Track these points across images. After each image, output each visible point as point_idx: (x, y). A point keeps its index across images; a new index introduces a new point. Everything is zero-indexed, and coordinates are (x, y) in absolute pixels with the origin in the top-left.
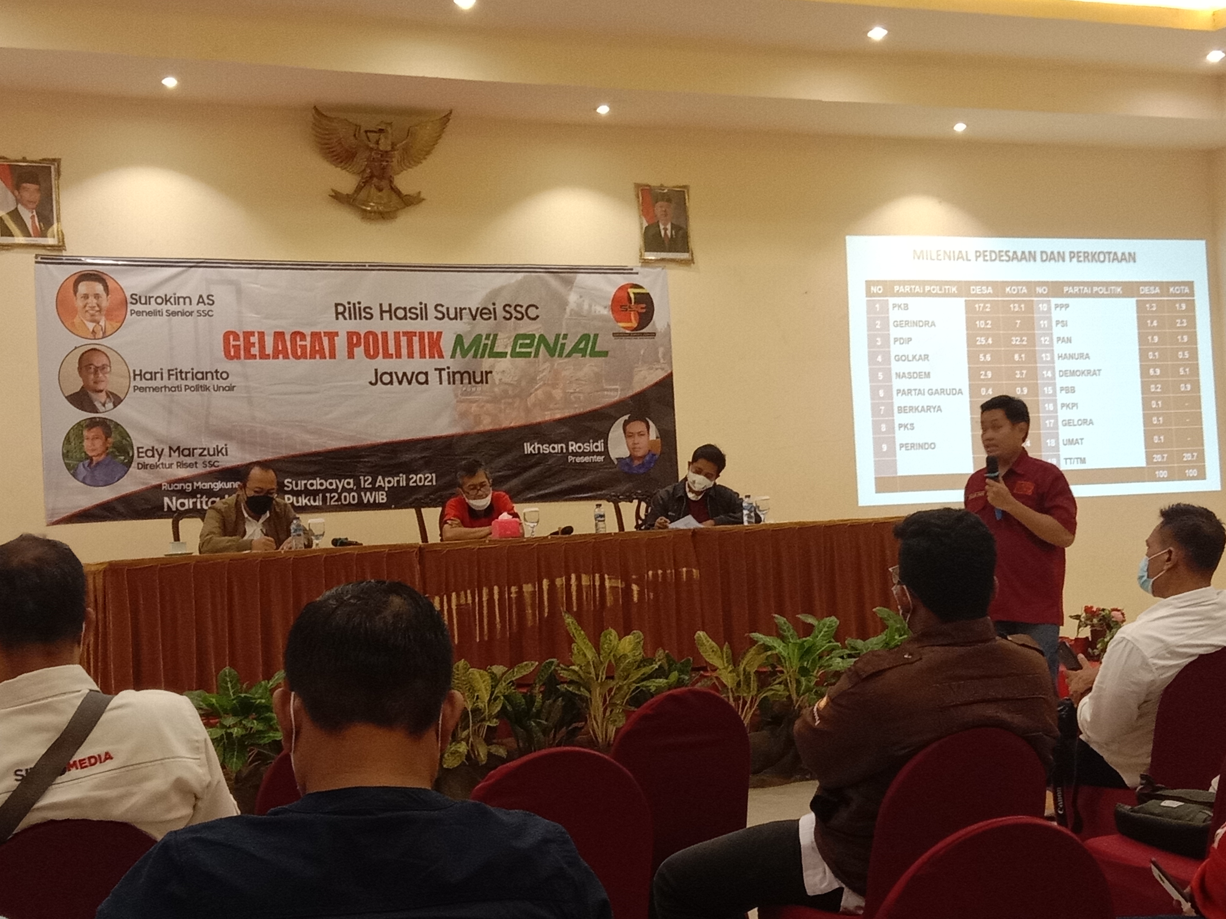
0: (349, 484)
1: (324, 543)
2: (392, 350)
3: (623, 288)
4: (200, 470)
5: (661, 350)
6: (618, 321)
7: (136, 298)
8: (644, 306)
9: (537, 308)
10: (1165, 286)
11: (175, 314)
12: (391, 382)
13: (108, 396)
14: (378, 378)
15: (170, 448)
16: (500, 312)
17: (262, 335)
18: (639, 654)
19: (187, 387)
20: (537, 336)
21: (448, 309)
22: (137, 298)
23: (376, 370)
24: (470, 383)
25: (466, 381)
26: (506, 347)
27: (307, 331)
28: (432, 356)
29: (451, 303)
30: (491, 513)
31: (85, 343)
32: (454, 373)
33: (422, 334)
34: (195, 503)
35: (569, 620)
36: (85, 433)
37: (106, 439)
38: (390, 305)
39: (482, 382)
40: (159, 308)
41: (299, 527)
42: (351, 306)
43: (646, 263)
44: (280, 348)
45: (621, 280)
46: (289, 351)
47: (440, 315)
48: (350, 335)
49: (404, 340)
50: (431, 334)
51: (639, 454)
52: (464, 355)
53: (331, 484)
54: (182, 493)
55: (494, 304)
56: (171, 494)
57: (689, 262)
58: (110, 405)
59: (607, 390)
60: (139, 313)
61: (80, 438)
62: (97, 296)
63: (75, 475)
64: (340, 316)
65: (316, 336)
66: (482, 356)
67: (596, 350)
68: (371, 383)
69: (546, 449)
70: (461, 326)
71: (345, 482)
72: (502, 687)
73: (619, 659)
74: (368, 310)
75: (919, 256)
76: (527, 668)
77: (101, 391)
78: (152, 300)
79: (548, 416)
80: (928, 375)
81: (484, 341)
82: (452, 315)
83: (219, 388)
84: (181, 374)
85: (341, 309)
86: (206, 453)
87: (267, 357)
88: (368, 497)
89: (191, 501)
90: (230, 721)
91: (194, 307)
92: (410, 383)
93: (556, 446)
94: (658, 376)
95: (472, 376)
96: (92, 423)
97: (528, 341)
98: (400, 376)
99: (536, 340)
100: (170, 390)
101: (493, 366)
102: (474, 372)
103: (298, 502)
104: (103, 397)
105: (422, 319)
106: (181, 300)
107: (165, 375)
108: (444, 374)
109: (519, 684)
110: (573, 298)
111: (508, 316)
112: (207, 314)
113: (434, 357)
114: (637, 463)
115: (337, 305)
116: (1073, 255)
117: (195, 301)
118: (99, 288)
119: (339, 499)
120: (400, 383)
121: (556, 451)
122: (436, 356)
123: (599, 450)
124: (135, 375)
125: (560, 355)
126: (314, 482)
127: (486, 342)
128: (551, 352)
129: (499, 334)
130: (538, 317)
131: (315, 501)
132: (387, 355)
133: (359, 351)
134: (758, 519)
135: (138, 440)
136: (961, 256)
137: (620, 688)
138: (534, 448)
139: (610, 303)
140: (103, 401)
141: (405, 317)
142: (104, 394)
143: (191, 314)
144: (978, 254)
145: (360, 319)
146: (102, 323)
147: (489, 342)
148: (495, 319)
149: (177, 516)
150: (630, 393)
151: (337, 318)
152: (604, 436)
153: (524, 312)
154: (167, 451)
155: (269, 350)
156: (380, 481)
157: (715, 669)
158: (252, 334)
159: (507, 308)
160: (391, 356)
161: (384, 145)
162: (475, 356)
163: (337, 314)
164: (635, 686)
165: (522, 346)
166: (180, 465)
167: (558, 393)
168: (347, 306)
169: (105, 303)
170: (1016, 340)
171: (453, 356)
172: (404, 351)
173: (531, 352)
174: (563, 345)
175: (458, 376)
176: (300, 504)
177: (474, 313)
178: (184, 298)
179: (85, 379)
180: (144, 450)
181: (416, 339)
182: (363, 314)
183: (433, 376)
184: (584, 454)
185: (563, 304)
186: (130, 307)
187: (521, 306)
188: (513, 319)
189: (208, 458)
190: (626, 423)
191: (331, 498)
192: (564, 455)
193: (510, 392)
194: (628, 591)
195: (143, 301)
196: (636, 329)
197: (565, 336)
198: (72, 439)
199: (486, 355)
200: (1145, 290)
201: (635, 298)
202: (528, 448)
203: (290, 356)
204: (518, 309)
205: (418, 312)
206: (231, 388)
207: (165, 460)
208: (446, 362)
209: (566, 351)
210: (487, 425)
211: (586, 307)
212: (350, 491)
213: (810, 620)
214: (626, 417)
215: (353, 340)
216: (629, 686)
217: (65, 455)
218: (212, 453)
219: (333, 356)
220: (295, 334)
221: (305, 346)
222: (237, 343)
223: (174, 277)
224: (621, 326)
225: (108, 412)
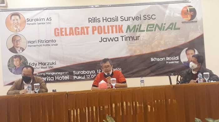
2: (106, 31)
3: (185, 7)
4: (48, 69)
5: (199, 26)
6: (183, 18)
7: (28, 20)
8: (193, 12)
9: (155, 15)
11: (40, 24)
12: (106, 41)
13: (21, 49)
14: (102, 40)
15: (39, 63)
17: (66, 29)
19: (44, 45)
20: (155, 24)
21: (125, 18)
22: (29, 20)
23: (101, 37)
24: (132, 40)
25: (131, 39)
26: (145, 28)
27: (80, 27)
28: (119, 32)
29: (126, 16)
31: (13, 34)
32: (127, 37)
33: (116, 26)
34: (46, 79)
36: (14, 59)
37: (20, 61)
38: (106, 17)
39: (136, 39)
40: (35, 22)
42: (94, 18)
44: (71, 32)
46: (74, 33)
47: (122, 20)
48: (93, 27)
49: (110, 28)
50: (119, 26)
52: (130, 31)
55: (140, 15)
58: (21, 51)
59: (180, 40)
61: (13, 61)
62: (17, 20)
63: (11, 71)
64: (90, 22)
65: (82, 28)
66: (136, 32)
67: (176, 28)
68: (100, 41)
69: (158, 60)
77: (19, 47)
78: (33, 20)
79: (159, 49)
81: (137, 27)
82: (126, 19)
83: (53, 45)
84: (42, 41)
85: (90, 20)
86: (49, 64)
87: (68, 35)
91: (46, 21)
92: (112, 41)
93: (162, 59)
94: (198, 35)
95: (133, 38)
96: (16, 57)
97: (152, 26)
98: (109, 39)
99: (155, 26)
100: (39, 46)
101: (140, 34)
102: (134, 37)
104: (19, 49)
105: (116, 21)
106: (42, 19)
107: (37, 42)
108: (124, 38)
111: (145, 19)
112: (49, 23)
113: (120, 33)
115: (89, 18)
117: (46, 20)
118: (18, 17)
120: (109, 41)
123: (177, 59)
124: (28, 42)
125: (163, 30)
127: (138, 27)
128: (160, 29)
129: (142, 24)
130: (155, 18)
131: (83, 77)
132: (105, 33)
133: (96, 32)
138: (154, 60)
139: (181, 12)
140: (19, 50)
141: (111, 21)
142: (19, 48)
143: (45, 23)
145: (96, 22)
146: (19, 28)
147: (139, 27)
148: (141, 20)
150: (188, 41)
153: (151, 17)
154: (38, 64)
155: (68, 33)
158: (63, 28)
159: (145, 16)
160: (106, 33)
163: (89, 21)
166: (42, 68)
167: (162, 42)
168: (92, 19)
169: (19, 22)
171: (127, 32)
172: (110, 31)
173: (153, 30)
174: (164, 27)
175: (128, 38)
176: (78, 78)
177: (134, 18)
178: (43, 19)
179: (14, 44)
180: (31, 64)
181: (114, 28)
182: (97, 21)
183: (120, 39)
184: (172, 61)
186: (27, 22)
187: (150, 15)
189: (50, 66)
190: (187, 50)
192: (164, 62)
193: (146, 42)
195: (31, 20)
196: (190, 20)
197: (165, 24)
198: (10, 61)
199: (138, 31)
201: (190, 10)
202: (152, 60)
203: (75, 34)
204: (149, 16)
205: (115, 19)
206: (57, 45)
207: (37, 66)
208: (124, 34)
209: (165, 29)
211: (172, 14)
214: (187, 49)
215: (94, 29)
217: (9, 66)
218: (51, 64)
219: (88, 34)
220: (76, 28)
221: (79, 31)
222: (58, 31)
223: (39, 13)
224: (185, 20)
225: (21, 53)
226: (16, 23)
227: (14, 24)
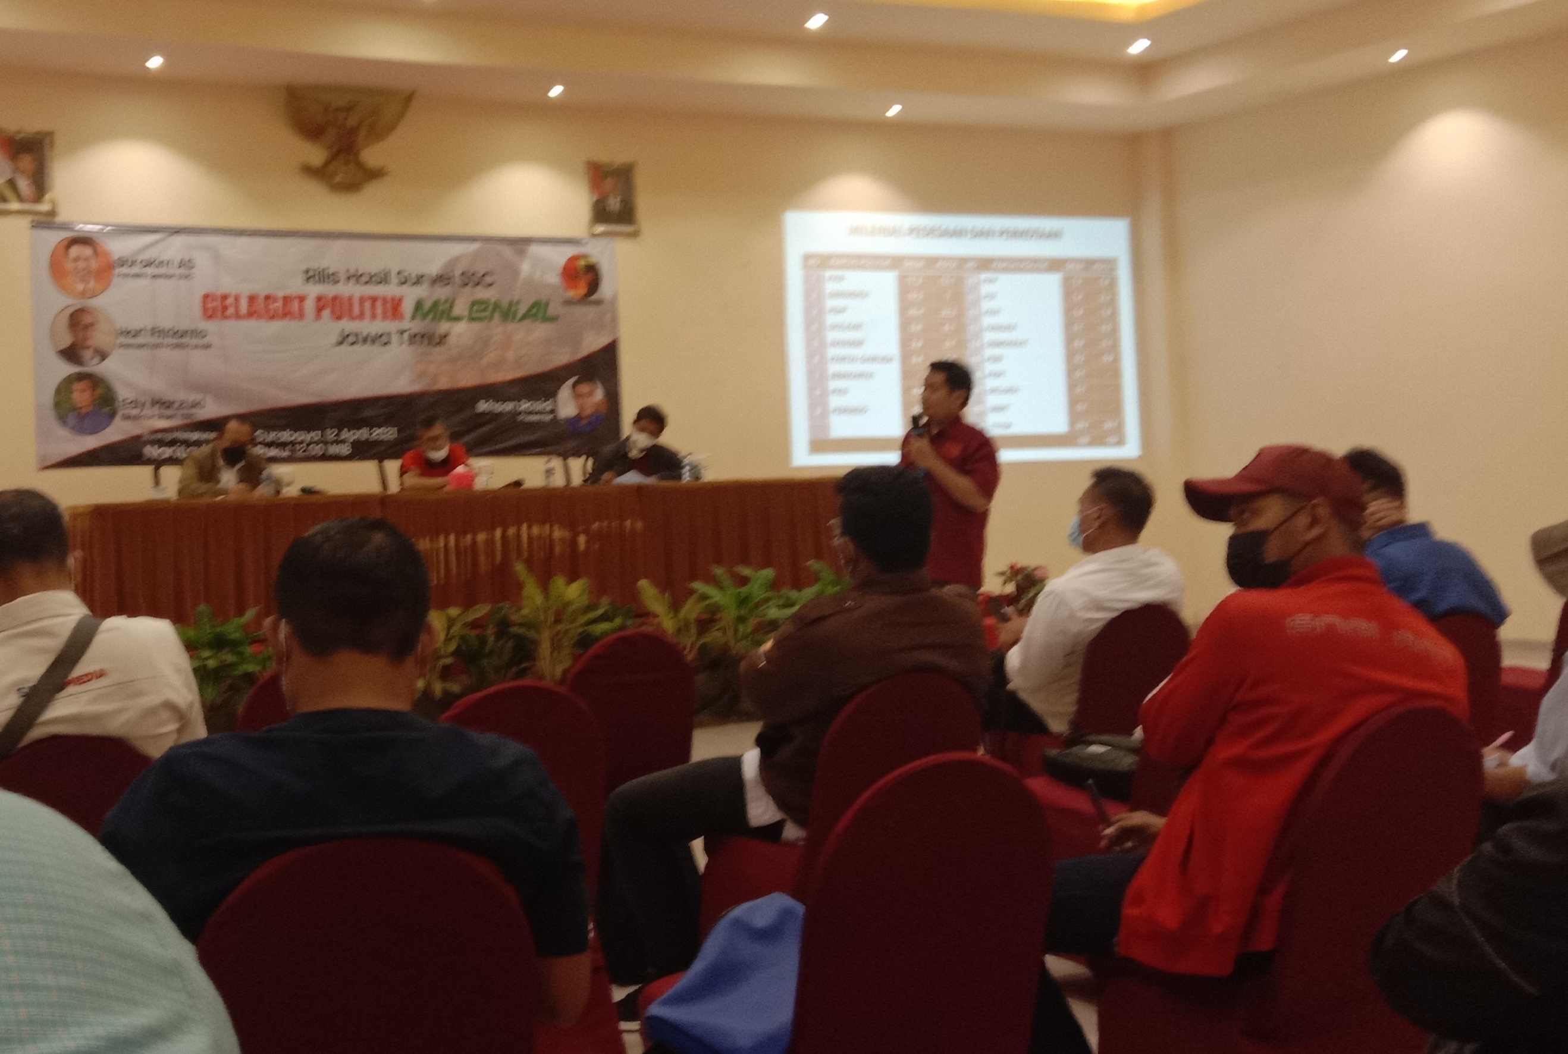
0: (316, 435)
1: (291, 491)
2: (356, 313)
3: (573, 259)
4: (179, 421)
5: (607, 317)
6: (567, 288)
8: (592, 275)
9: (492, 276)
10: (1089, 263)
11: (157, 276)
12: (356, 342)
13: (95, 351)
14: (343, 340)
15: (152, 401)
16: (457, 279)
17: (237, 297)
18: (584, 601)
19: (168, 346)
20: (492, 302)
21: (410, 275)
22: (123, 261)
23: (342, 331)
24: (428, 344)
25: (425, 342)
26: (463, 312)
27: (280, 295)
28: (394, 319)
29: (413, 269)
32: (414, 335)
33: (384, 298)
34: (175, 452)
35: (520, 568)
36: (75, 386)
37: (93, 390)
38: (356, 270)
39: (439, 343)
40: (142, 270)
42: (321, 271)
43: (594, 236)
44: (254, 310)
46: (262, 313)
47: (402, 281)
48: (319, 297)
49: (368, 304)
50: (393, 298)
51: (588, 412)
52: (423, 317)
54: (161, 443)
55: (452, 271)
56: (153, 443)
57: (635, 235)
59: (556, 353)
60: (126, 276)
61: (70, 391)
62: (87, 259)
63: (64, 424)
64: (310, 280)
65: (287, 299)
66: (440, 319)
67: (547, 315)
68: (337, 343)
69: (500, 407)
70: (421, 291)
71: (312, 434)
72: (456, 629)
73: (568, 604)
74: (335, 275)
75: (855, 231)
76: (481, 610)
77: (89, 347)
78: (137, 263)
79: (499, 377)
80: (859, 343)
81: (442, 306)
82: (413, 281)
83: (197, 346)
84: (163, 332)
85: (311, 274)
86: (183, 405)
87: (242, 317)
88: (333, 450)
89: (171, 450)
90: (206, 653)
91: (175, 271)
93: (508, 404)
94: (602, 341)
95: (430, 339)
96: (80, 377)
97: (483, 307)
99: (491, 306)
100: (153, 346)
101: (450, 329)
102: (433, 335)
104: (90, 352)
105: (385, 283)
106: (164, 264)
107: (149, 333)
108: (405, 336)
109: (474, 625)
110: (525, 268)
111: (465, 282)
112: (187, 277)
113: (396, 320)
114: (584, 422)
115: (307, 270)
116: (1002, 233)
117: (177, 264)
118: (87, 251)
119: (307, 450)
121: (509, 409)
122: (397, 317)
123: (548, 409)
124: (121, 332)
125: (513, 320)
126: (284, 434)
127: (444, 306)
128: (505, 316)
129: (457, 299)
130: (492, 284)
131: (283, 452)
132: (352, 318)
135: (123, 393)
136: (893, 232)
137: (567, 631)
138: (488, 406)
139: (561, 272)
140: (91, 356)
141: (370, 282)
142: (92, 349)
143: (172, 277)
144: (913, 231)
145: (329, 282)
146: (91, 284)
147: (447, 307)
148: (453, 285)
149: (158, 464)
150: (578, 356)
151: (307, 282)
153: (479, 280)
154: (148, 403)
155: (243, 311)
156: (345, 434)
157: (656, 616)
158: (228, 296)
159: (464, 276)
160: (355, 318)
162: (433, 319)
163: (308, 278)
164: (580, 630)
165: (477, 311)
166: (161, 416)
167: (510, 355)
168: (317, 270)
170: (946, 313)
171: (413, 318)
172: (368, 313)
173: (486, 317)
174: (516, 310)
175: (417, 338)
177: (433, 279)
178: (167, 262)
179: (75, 335)
180: (128, 402)
181: (379, 303)
182: (331, 279)
183: (395, 338)
184: (534, 413)
185: (515, 272)
186: (117, 269)
187: (477, 274)
188: (469, 286)
189: (185, 411)
190: (574, 386)
191: (300, 449)
192: (516, 413)
193: (465, 354)
194: (574, 543)
195: (129, 263)
196: (584, 297)
199: (444, 318)
200: (1070, 266)
201: (583, 269)
202: (482, 406)
203: (263, 317)
204: (475, 276)
205: (382, 277)
206: (207, 346)
207: (147, 411)
208: (406, 324)
209: (518, 317)
210: (443, 384)
211: (538, 275)
212: (317, 442)
213: (746, 571)
214: (574, 379)
216: (574, 629)
217: (56, 406)
218: (189, 405)
219: (302, 317)
220: (267, 298)
221: (277, 307)
222: (214, 304)
223: (157, 242)
225: (94, 367)
226: (83, 269)
227: (77, 270)
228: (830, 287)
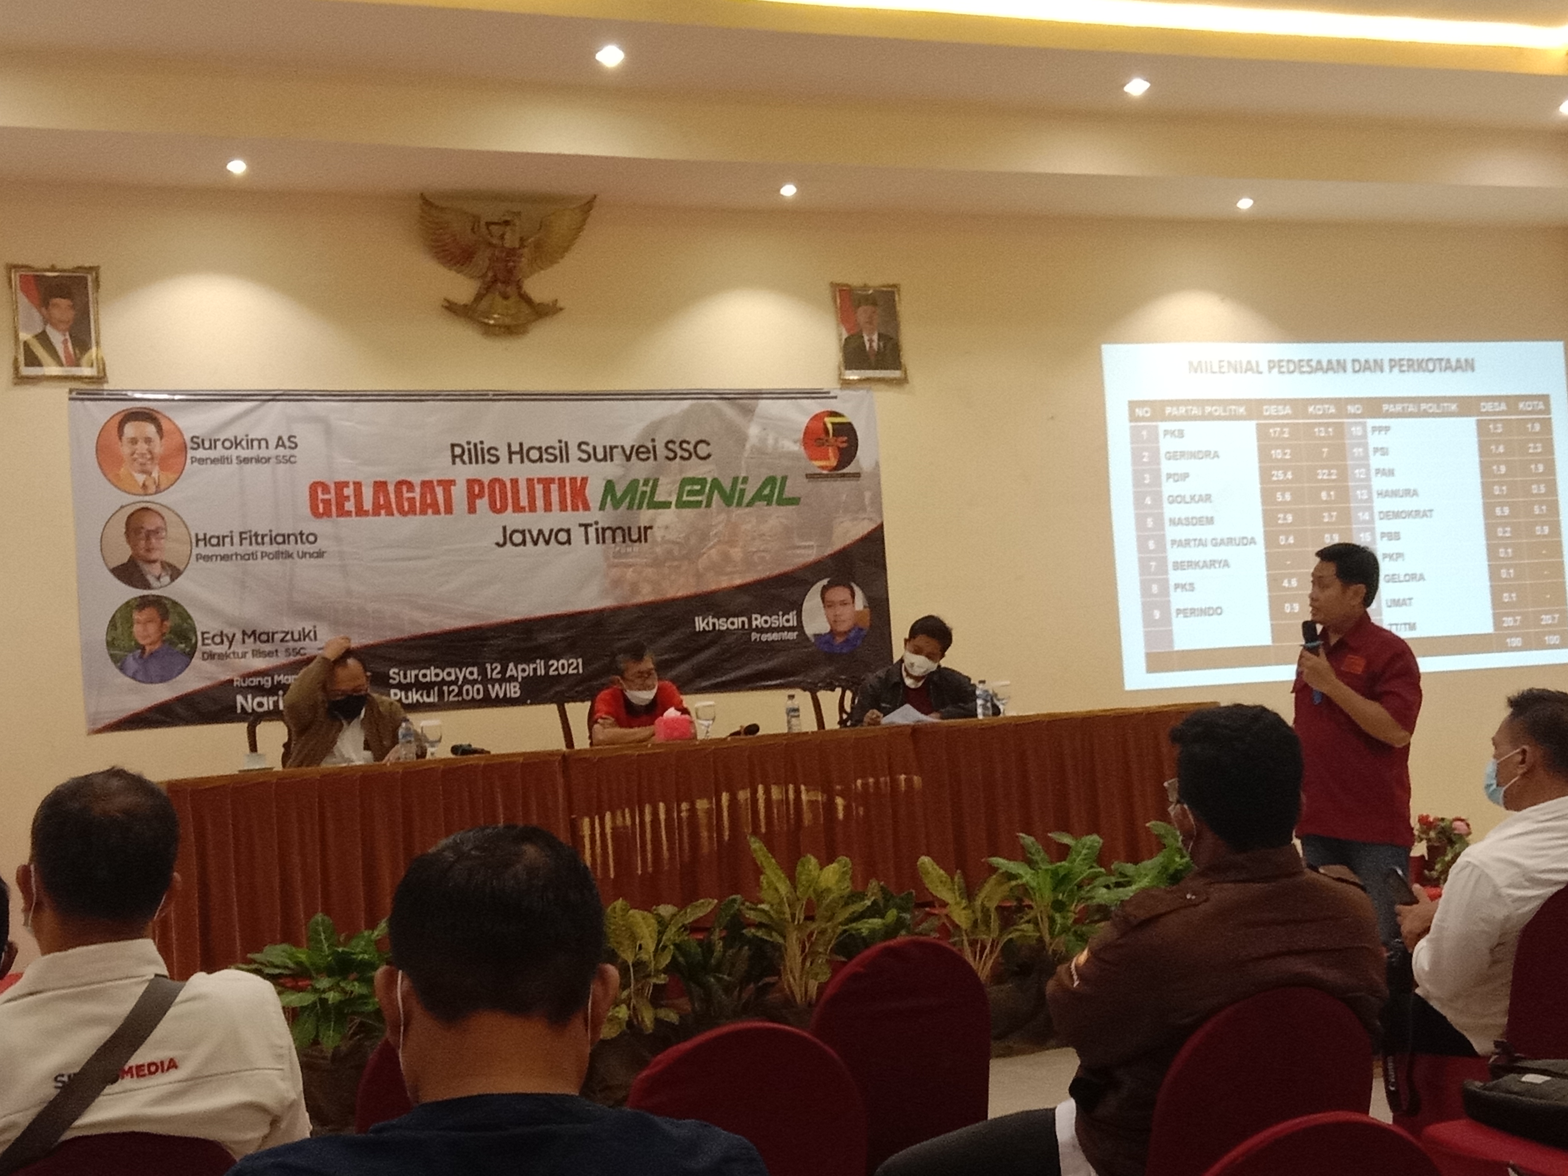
0: (472, 673)
1: (441, 752)
2: (524, 502)
3: (818, 418)
4: (282, 660)
5: (868, 495)
6: (812, 458)
7: (198, 443)
8: (845, 438)
9: (708, 444)
10: (1512, 401)
11: (247, 460)
12: (524, 542)
13: (163, 567)
14: (507, 538)
15: (244, 633)
16: (661, 451)
17: (358, 485)
18: (847, 887)
19: (264, 555)
20: (709, 480)
21: (595, 448)
22: (200, 441)
23: (504, 528)
24: (624, 541)
25: (619, 539)
26: (670, 495)
27: (417, 480)
28: (575, 508)
29: (600, 440)
30: (654, 709)
31: (131, 501)
32: (604, 530)
33: (562, 481)
34: (276, 703)
35: (756, 845)
36: (136, 616)
37: (163, 621)
38: (521, 445)
39: (639, 539)
40: (227, 453)
41: (409, 733)
42: (472, 446)
43: (846, 384)
44: (382, 502)
45: (815, 407)
46: (394, 506)
47: (585, 456)
48: (471, 483)
49: (539, 489)
50: (573, 480)
51: (843, 627)
52: (616, 505)
53: (449, 674)
54: (259, 690)
55: (653, 440)
56: (245, 691)
57: (902, 382)
58: (166, 579)
59: (799, 547)
60: (201, 461)
61: (130, 622)
62: (148, 440)
63: (122, 669)
64: (458, 460)
65: (427, 485)
66: (640, 507)
67: (784, 496)
68: (498, 544)
69: (723, 624)
70: (611, 470)
71: (466, 671)
72: (671, 933)
73: (821, 894)
74: (492, 452)
75: (1196, 368)
76: (703, 908)
77: (154, 561)
78: (219, 444)
79: (725, 582)
80: (1210, 521)
81: (641, 488)
82: (600, 456)
83: (304, 554)
84: (256, 538)
85: (458, 451)
86: (289, 637)
87: (366, 513)
88: (496, 691)
89: (272, 699)
90: (324, 983)
91: (272, 452)
92: (547, 542)
93: (735, 620)
94: (863, 528)
95: (626, 533)
96: (143, 603)
97: (698, 487)
98: (535, 534)
99: (708, 486)
100: (242, 557)
101: (653, 519)
102: (629, 529)
103: (407, 698)
104: (156, 569)
105: (562, 461)
106: (256, 443)
107: (236, 540)
108: (591, 531)
109: (694, 928)
110: (754, 431)
111: (671, 455)
112: (288, 460)
113: (578, 510)
114: (839, 640)
115: (453, 446)
116: (1394, 363)
117: (273, 443)
118: (150, 429)
119: (460, 694)
120: (535, 543)
121: (736, 626)
122: (581, 506)
123: (791, 624)
124: (198, 540)
125: (739, 504)
126: (428, 672)
127: (645, 489)
128: (727, 500)
129: (661, 478)
130: (709, 456)
131: (428, 696)
132: (518, 509)
133: (482, 504)
134: (996, 711)
135: (203, 623)
136: (1251, 368)
137: (823, 932)
138: (708, 624)
139: (802, 436)
140: (157, 574)
141: (540, 459)
142: (158, 565)
143: (268, 460)
144: (1273, 365)
145: (483, 462)
146: (155, 474)
147: (648, 489)
148: (655, 458)
149: (254, 719)
150: (829, 551)
151: (454, 463)
152: (797, 605)
153: (692, 450)
154: (239, 636)
155: (368, 505)
156: (511, 670)
157: (944, 905)
158: (346, 484)
159: (670, 446)
160: (522, 509)
161: (511, 240)
162: (630, 507)
163: (454, 457)
164: (841, 928)
165: (691, 493)
166: (256, 653)
167: (736, 553)
168: (466, 447)
169: (158, 447)
170: (1322, 474)
171: (602, 507)
172: (540, 503)
173: (701, 502)
174: (743, 491)
175: (608, 533)
176: (410, 701)
177: (628, 452)
178: (259, 441)
179: (133, 545)
180: (211, 635)
181: (554, 487)
182: (487, 457)
183: (578, 534)
184: (771, 630)
185: (741, 439)
186: (191, 453)
187: (688, 443)
188: (678, 459)
189: (291, 644)
190: (825, 589)
191: (450, 693)
192: (745, 632)
193: (676, 553)
194: (830, 806)
195: (207, 445)
196: (836, 468)
197: (745, 480)
198: (118, 625)
199: (645, 505)
200: (1488, 407)
201: (834, 430)
202: (700, 624)
203: (395, 512)
204: (685, 446)
205: (557, 452)
206: (320, 554)
207: (237, 648)
208: (594, 515)
209: (746, 500)
210: (646, 595)
211: (771, 441)
212: (474, 682)
213: (1066, 840)
214: (825, 582)
215: (475, 489)
216: (833, 929)
217: (111, 644)
218: (296, 637)
219: (449, 510)
220: (400, 484)
221: (414, 498)
222: (327, 497)
223: (247, 413)
224: (816, 465)
225: (163, 588)
226: (142, 455)
227: (135, 456)
228: (1167, 444)
